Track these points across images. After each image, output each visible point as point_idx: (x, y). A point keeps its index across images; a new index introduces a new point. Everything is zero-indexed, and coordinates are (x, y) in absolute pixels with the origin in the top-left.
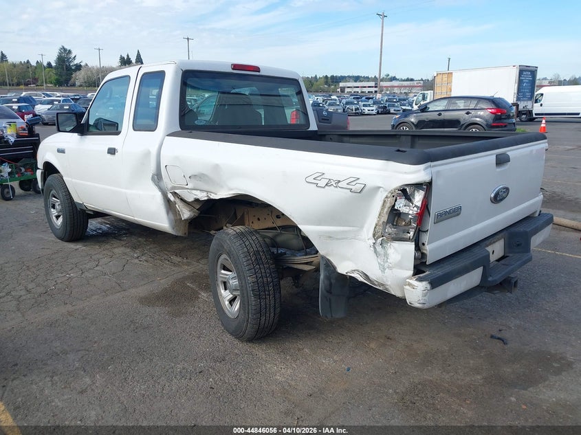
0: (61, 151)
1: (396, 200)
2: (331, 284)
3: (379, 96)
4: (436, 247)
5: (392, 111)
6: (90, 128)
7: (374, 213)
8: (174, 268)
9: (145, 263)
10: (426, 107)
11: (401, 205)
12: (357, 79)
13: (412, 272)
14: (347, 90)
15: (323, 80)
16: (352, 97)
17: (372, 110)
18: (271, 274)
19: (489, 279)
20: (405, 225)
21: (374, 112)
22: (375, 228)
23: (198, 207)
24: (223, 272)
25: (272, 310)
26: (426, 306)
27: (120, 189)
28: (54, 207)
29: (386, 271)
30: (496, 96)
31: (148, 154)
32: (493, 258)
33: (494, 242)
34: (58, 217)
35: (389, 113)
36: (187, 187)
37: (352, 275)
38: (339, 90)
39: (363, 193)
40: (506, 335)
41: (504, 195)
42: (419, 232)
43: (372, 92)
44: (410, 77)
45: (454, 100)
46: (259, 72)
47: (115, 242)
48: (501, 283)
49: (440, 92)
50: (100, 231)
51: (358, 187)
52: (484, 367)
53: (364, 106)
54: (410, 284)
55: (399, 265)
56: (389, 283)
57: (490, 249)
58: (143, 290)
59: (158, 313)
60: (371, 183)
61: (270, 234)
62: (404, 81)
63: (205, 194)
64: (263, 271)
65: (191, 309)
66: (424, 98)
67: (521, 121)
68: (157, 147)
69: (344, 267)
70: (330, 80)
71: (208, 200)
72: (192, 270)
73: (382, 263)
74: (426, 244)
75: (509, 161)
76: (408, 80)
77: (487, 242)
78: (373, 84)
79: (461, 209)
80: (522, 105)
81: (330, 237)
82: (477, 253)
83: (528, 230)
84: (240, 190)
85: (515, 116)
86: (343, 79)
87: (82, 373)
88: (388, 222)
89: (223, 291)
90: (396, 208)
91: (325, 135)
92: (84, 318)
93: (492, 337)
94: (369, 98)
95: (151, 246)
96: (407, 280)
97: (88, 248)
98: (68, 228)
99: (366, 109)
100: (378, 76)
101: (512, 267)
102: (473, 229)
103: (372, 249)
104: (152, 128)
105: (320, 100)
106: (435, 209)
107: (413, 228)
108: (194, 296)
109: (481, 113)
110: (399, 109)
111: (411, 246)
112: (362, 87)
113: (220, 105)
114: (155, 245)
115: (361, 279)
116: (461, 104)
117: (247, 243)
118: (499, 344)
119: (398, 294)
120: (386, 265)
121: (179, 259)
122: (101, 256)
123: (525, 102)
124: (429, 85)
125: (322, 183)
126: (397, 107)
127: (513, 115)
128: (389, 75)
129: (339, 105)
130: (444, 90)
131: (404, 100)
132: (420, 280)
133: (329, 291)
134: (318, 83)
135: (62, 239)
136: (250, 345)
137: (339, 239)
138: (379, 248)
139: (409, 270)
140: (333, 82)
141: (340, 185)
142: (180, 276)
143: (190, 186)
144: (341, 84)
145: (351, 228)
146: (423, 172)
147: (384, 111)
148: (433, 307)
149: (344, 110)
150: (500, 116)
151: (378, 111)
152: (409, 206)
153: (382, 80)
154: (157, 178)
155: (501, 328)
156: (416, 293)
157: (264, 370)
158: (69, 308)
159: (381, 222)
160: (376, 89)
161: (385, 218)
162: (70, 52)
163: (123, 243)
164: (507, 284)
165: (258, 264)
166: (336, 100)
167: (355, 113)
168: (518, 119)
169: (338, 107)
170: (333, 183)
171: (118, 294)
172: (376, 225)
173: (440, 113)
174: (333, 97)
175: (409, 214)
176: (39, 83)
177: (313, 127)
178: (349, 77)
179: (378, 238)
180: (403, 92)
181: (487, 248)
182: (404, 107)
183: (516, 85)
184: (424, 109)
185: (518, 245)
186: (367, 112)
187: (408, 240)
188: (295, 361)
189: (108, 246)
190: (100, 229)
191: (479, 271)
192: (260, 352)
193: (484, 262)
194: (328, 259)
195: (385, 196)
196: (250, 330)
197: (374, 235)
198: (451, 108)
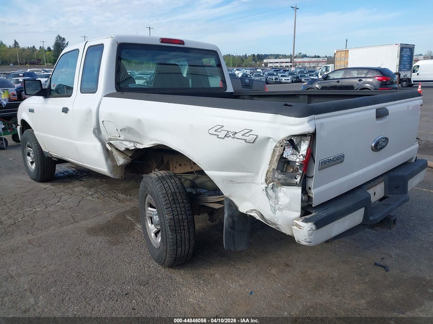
0: (31, 111)
1: (284, 149)
2: (234, 222)
3: (293, 69)
4: (321, 191)
5: (303, 80)
6: (52, 92)
7: (266, 161)
8: (119, 204)
9: (97, 200)
10: (328, 76)
11: (289, 153)
12: (277, 56)
13: (300, 213)
14: (269, 65)
15: (251, 57)
16: (273, 70)
17: (288, 80)
18: (185, 212)
19: (370, 219)
20: (293, 172)
21: (289, 81)
22: (267, 174)
23: (130, 155)
24: (150, 209)
25: (187, 243)
26: (312, 244)
27: (71, 141)
28: (29, 155)
29: (277, 213)
30: (382, 67)
31: (90, 112)
32: (374, 199)
33: (375, 185)
34: (32, 163)
35: (301, 82)
36: (119, 138)
37: (251, 214)
38: (263, 65)
39: (256, 143)
40: (388, 262)
41: (384, 144)
42: (305, 178)
43: (288, 66)
44: (317, 55)
45: (349, 71)
46: (184, 44)
47: (77, 183)
48: (381, 221)
49: (339, 65)
50: (67, 174)
51: (252, 138)
52: (368, 292)
53: (282, 76)
54: (297, 225)
55: (288, 207)
56: (279, 223)
57: (371, 191)
58: (91, 222)
59: (100, 241)
60: (262, 134)
61: (190, 177)
62: (313, 57)
63: (132, 144)
64: (179, 209)
65: (127, 239)
66: (327, 70)
67: (403, 87)
68: (96, 106)
69: (244, 207)
70: (256, 58)
71: (135, 149)
72: (133, 206)
73: (273, 205)
74: (312, 188)
75: (388, 115)
76: (315, 57)
77: (369, 185)
78: (289, 60)
79: (344, 157)
80: (402, 75)
81: (231, 181)
82: (360, 195)
83: (406, 174)
84: (157, 141)
85: (398, 83)
86: (266, 56)
87: (29, 294)
88: (277, 169)
89: (150, 225)
90: (284, 156)
91: (239, 96)
92: (40, 246)
93: (375, 264)
94: (285, 71)
95: (104, 186)
96: (295, 221)
97: (55, 187)
98: (40, 171)
99: (284, 79)
100: (292, 54)
101: (392, 206)
102: (356, 174)
103: (264, 192)
104: (93, 91)
105: (248, 72)
106: (319, 156)
107: (299, 175)
108: (131, 227)
109: (371, 80)
110: (309, 78)
111: (298, 191)
112: (280, 63)
113: (159, 74)
114: (107, 185)
115: (258, 218)
116: (355, 74)
117: (166, 185)
118: (382, 271)
119: (288, 233)
120: (277, 207)
121: (124, 196)
122: (63, 194)
123: (406, 72)
124: (331, 60)
125: (222, 134)
126: (306, 77)
127: (396, 82)
128: (301, 54)
129: (262, 76)
130: (342, 63)
131: (313, 72)
132: (306, 221)
133: (232, 227)
134: (247, 60)
135: (35, 180)
136: (171, 270)
137: (239, 183)
138: (270, 192)
139: (297, 211)
140: (258, 59)
141: (236, 136)
142: (122, 210)
143: (122, 138)
144: (265, 61)
145: (249, 174)
146: (307, 124)
147: (298, 80)
148: (319, 245)
149: (266, 80)
150: (386, 82)
151: (293, 80)
152: (295, 155)
153: (295, 57)
154: (97, 132)
155: (383, 256)
156: (303, 232)
157: (180, 294)
158: (30, 237)
159: (271, 169)
160: (291, 64)
161: (275, 166)
162: (64, 39)
163: (82, 183)
164: (387, 222)
165: (175, 203)
166: (260, 72)
167: (275, 82)
168: (400, 85)
169: (261, 78)
170: (231, 134)
171: (71, 225)
172: (268, 171)
173: (338, 80)
174: (258, 70)
175: (296, 162)
176: (42, 63)
177: (230, 89)
178: (271, 55)
179: (269, 183)
180: (312, 66)
181: (368, 191)
182: (312, 77)
183: (398, 59)
184: (326, 78)
185: (397, 187)
186: (284, 81)
187: (296, 185)
188: (207, 285)
189: (70, 186)
190: (67, 172)
191: (362, 211)
192: (179, 276)
193: (366, 203)
194: (231, 201)
195: (274, 146)
196: (169, 259)
197: (266, 180)
198: (347, 77)
